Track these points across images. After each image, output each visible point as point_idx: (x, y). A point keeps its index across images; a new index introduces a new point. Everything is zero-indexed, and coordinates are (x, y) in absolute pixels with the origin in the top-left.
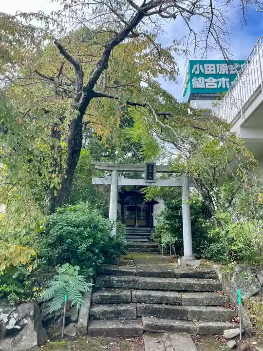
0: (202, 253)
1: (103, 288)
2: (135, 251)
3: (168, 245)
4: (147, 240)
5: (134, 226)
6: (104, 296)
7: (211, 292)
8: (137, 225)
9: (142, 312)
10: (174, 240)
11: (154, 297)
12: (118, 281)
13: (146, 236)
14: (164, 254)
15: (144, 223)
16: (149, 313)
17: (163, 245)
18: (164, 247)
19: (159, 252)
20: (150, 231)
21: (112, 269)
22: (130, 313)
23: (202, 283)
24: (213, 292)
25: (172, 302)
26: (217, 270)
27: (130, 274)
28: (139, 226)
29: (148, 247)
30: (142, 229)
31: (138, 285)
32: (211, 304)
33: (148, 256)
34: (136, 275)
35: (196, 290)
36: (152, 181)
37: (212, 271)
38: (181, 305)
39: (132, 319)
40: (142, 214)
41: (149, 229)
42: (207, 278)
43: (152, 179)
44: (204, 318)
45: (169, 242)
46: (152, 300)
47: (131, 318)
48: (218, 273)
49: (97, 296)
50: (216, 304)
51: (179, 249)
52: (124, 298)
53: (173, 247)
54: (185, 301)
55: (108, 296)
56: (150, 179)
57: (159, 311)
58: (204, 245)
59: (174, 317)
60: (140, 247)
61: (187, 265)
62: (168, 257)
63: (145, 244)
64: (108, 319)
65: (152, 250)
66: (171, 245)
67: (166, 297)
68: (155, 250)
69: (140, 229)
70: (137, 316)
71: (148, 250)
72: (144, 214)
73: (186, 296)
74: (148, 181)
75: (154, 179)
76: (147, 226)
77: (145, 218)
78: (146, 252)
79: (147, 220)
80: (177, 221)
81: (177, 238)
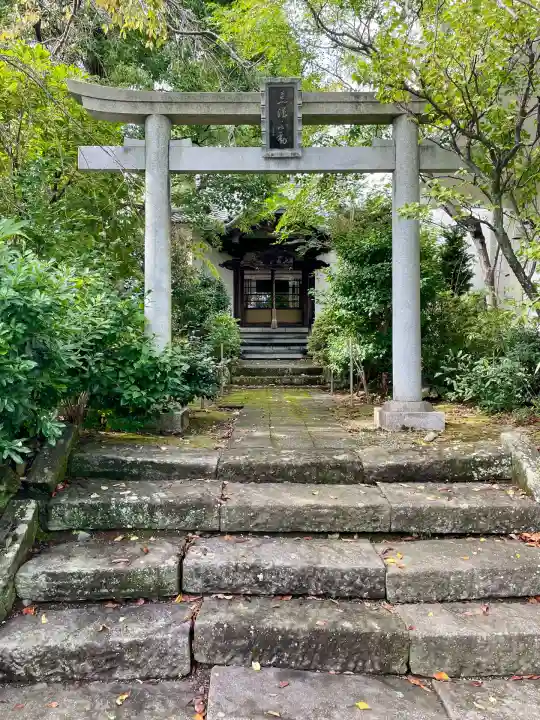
0: (451, 388)
1: (82, 534)
2: (262, 383)
3: (345, 367)
4: (299, 356)
5: (268, 325)
6: (65, 576)
7: (498, 535)
8: (274, 321)
9: (214, 647)
10: (362, 352)
11: (274, 571)
12: (136, 508)
13: (298, 348)
14: (337, 390)
15: (291, 316)
16: (244, 651)
17: (334, 367)
18: (335, 374)
19: (325, 383)
21: (130, 459)
22: (163, 655)
23: (465, 505)
24: (506, 535)
25: (346, 590)
26: (519, 454)
27: (196, 473)
28: (280, 325)
29: (296, 372)
30: (289, 329)
31: (219, 518)
32: (504, 593)
33: (290, 397)
34: (218, 474)
35: (439, 530)
36: (287, 152)
37: (500, 457)
38: (385, 597)
39: (168, 678)
40: (290, 299)
41: (305, 330)
42: (481, 481)
43: (290, 145)
44: (478, 664)
45: (348, 360)
46: (262, 584)
47: (165, 673)
48: (525, 465)
49: (35, 577)
50: (524, 591)
51: (377, 376)
52: (149, 580)
53: (361, 372)
54: (397, 586)
55: (80, 576)
56: (281, 147)
57: (287, 642)
58: (454, 364)
59: (352, 665)
60: (275, 372)
61: (405, 429)
62: (347, 397)
63: (291, 366)
64: (67, 680)
65: (305, 379)
66: (355, 367)
67: (323, 570)
68: (314, 378)
69: (282, 330)
70: (194, 663)
71: (296, 380)
72: (297, 298)
73: (403, 560)
74: (276, 152)
75: (295, 144)
76: (301, 324)
77: (297, 305)
78: (292, 384)
79: (301, 308)
80: (373, 297)
81: (371, 346)
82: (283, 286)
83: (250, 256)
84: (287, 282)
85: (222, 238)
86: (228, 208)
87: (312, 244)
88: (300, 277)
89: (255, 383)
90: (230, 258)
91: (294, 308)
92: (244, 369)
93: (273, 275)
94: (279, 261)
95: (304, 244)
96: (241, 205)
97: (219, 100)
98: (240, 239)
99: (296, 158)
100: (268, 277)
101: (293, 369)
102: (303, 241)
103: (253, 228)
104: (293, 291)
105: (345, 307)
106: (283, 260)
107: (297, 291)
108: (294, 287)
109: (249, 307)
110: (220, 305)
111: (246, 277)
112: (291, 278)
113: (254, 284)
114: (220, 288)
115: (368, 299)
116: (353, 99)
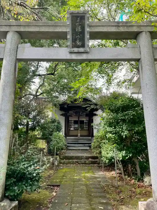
4: (88, 148)
5: (77, 136)
8: (79, 134)
13: (88, 145)
15: (85, 133)
19: (99, 163)
20: (90, 140)
28: (81, 136)
29: (87, 158)
30: (84, 138)
36: (81, 50)
40: (85, 126)
41: (90, 138)
43: (83, 46)
56: (78, 47)
63: (85, 155)
65: (91, 161)
68: (95, 161)
69: (82, 138)
71: (87, 162)
72: (87, 126)
74: (76, 50)
75: (86, 46)
76: (89, 136)
77: (87, 129)
78: (85, 164)
79: (88, 130)
80: (124, 128)
81: (124, 152)
82: (82, 122)
83: (71, 112)
84: (83, 121)
85: (60, 105)
86: (62, 94)
87: (92, 107)
88: (88, 119)
89: (69, 163)
90: (63, 112)
91: (86, 130)
92: (66, 156)
93: (79, 118)
94: (80, 114)
95: (89, 107)
96: (67, 94)
97: (46, 25)
98: (67, 106)
99: (87, 53)
100: (77, 119)
101: (86, 157)
102: (89, 106)
103: (72, 102)
104: (86, 124)
105: (110, 132)
106: (82, 113)
107: (87, 124)
108: (86, 123)
109: (71, 129)
110: (58, 129)
111: (70, 119)
112: (85, 119)
113: (73, 122)
114: (59, 123)
115: (122, 128)
116: (116, 24)
